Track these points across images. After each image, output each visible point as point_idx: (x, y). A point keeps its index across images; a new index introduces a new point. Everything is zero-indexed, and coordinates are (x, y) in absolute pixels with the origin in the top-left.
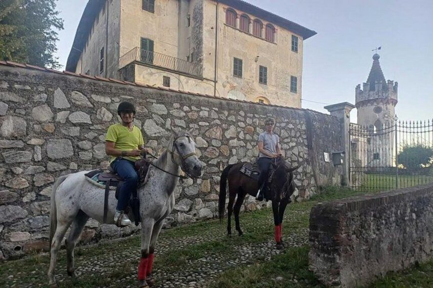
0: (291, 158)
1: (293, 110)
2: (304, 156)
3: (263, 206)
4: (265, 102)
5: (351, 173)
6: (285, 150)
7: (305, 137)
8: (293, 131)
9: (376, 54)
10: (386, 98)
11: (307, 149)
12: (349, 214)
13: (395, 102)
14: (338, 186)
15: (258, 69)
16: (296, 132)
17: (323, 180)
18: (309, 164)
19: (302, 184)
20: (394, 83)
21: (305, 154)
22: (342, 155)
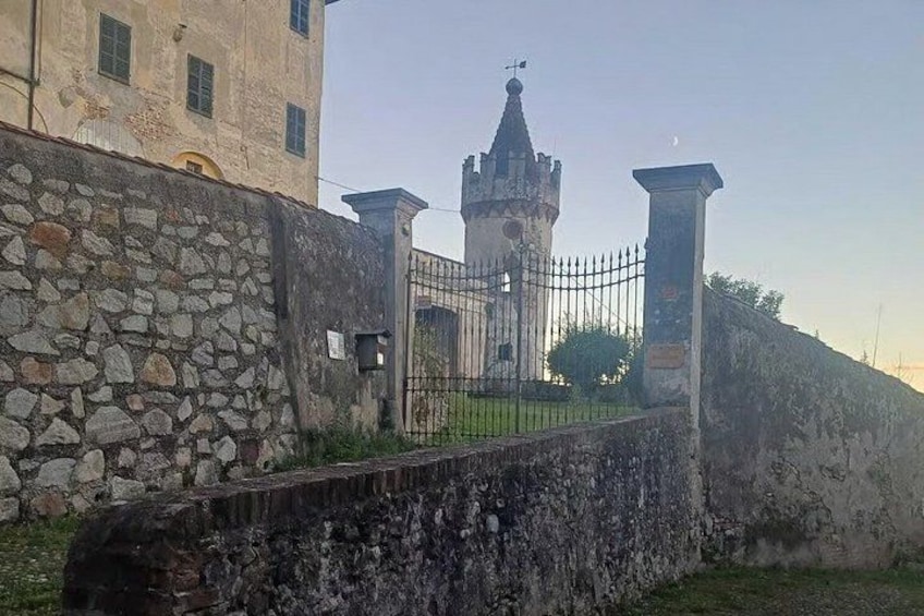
0: (213, 342)
1: (227, 191)
2: (259, 339)
3: (98, 497)
4: (206, 171)
5: (409, 394)
6: (194, 315)
7: (265, 277)
8: (222, 256)
9: (514, 79)
10: (533, 199)
11: (270, 315)
12: (217, 540)
13: (553, 214)
14: (369, 431)
15: (185, 65)
16: (235, 263)
17: (318, 412)
18: (276, 364)
19: (250, 424)
20: (552, 162)
21: (265, 331)
22: (380, 339)
